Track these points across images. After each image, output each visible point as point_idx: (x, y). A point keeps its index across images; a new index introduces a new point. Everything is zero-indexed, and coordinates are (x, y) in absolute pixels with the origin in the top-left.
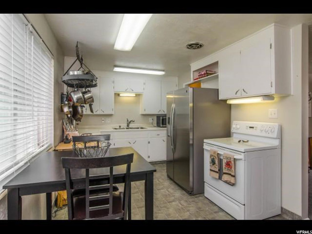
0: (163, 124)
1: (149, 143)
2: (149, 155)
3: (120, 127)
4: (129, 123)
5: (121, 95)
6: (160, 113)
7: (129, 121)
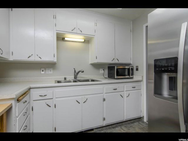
0: (117, 75)
1: (104, 100)
2: (105, 116)
3: (65, 79)
4: (76, 74)
5: (66, 39)
6: (114, 62)
7: (77, 72)
